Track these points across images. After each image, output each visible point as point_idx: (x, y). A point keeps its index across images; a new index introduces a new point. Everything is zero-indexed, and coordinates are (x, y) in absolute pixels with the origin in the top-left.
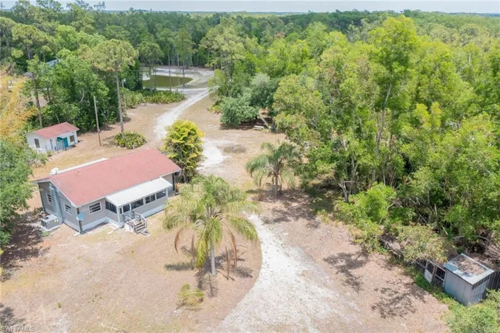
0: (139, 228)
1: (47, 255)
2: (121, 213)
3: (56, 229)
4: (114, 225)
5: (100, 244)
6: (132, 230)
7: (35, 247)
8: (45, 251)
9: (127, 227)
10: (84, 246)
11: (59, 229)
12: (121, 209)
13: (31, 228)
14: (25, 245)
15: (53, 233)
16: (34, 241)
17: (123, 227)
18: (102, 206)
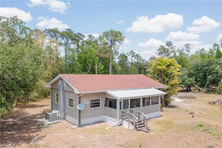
0: (140, 126)
1: (40, 143)
2: (121, 109)
3: (57, 123)
4: (112, 122)
5: (97, 136)
6: (132, 127)
7: (31, 134)
8: (40, 138)
9: (126, 124)
10: (80, 136)
11: (59, 124)
12: (121, 102)
13: (36, 122)
14: (24, 133)
15: (53, 125)
16: (34, 130)
17: (121, 125)
18: (102, 102)
